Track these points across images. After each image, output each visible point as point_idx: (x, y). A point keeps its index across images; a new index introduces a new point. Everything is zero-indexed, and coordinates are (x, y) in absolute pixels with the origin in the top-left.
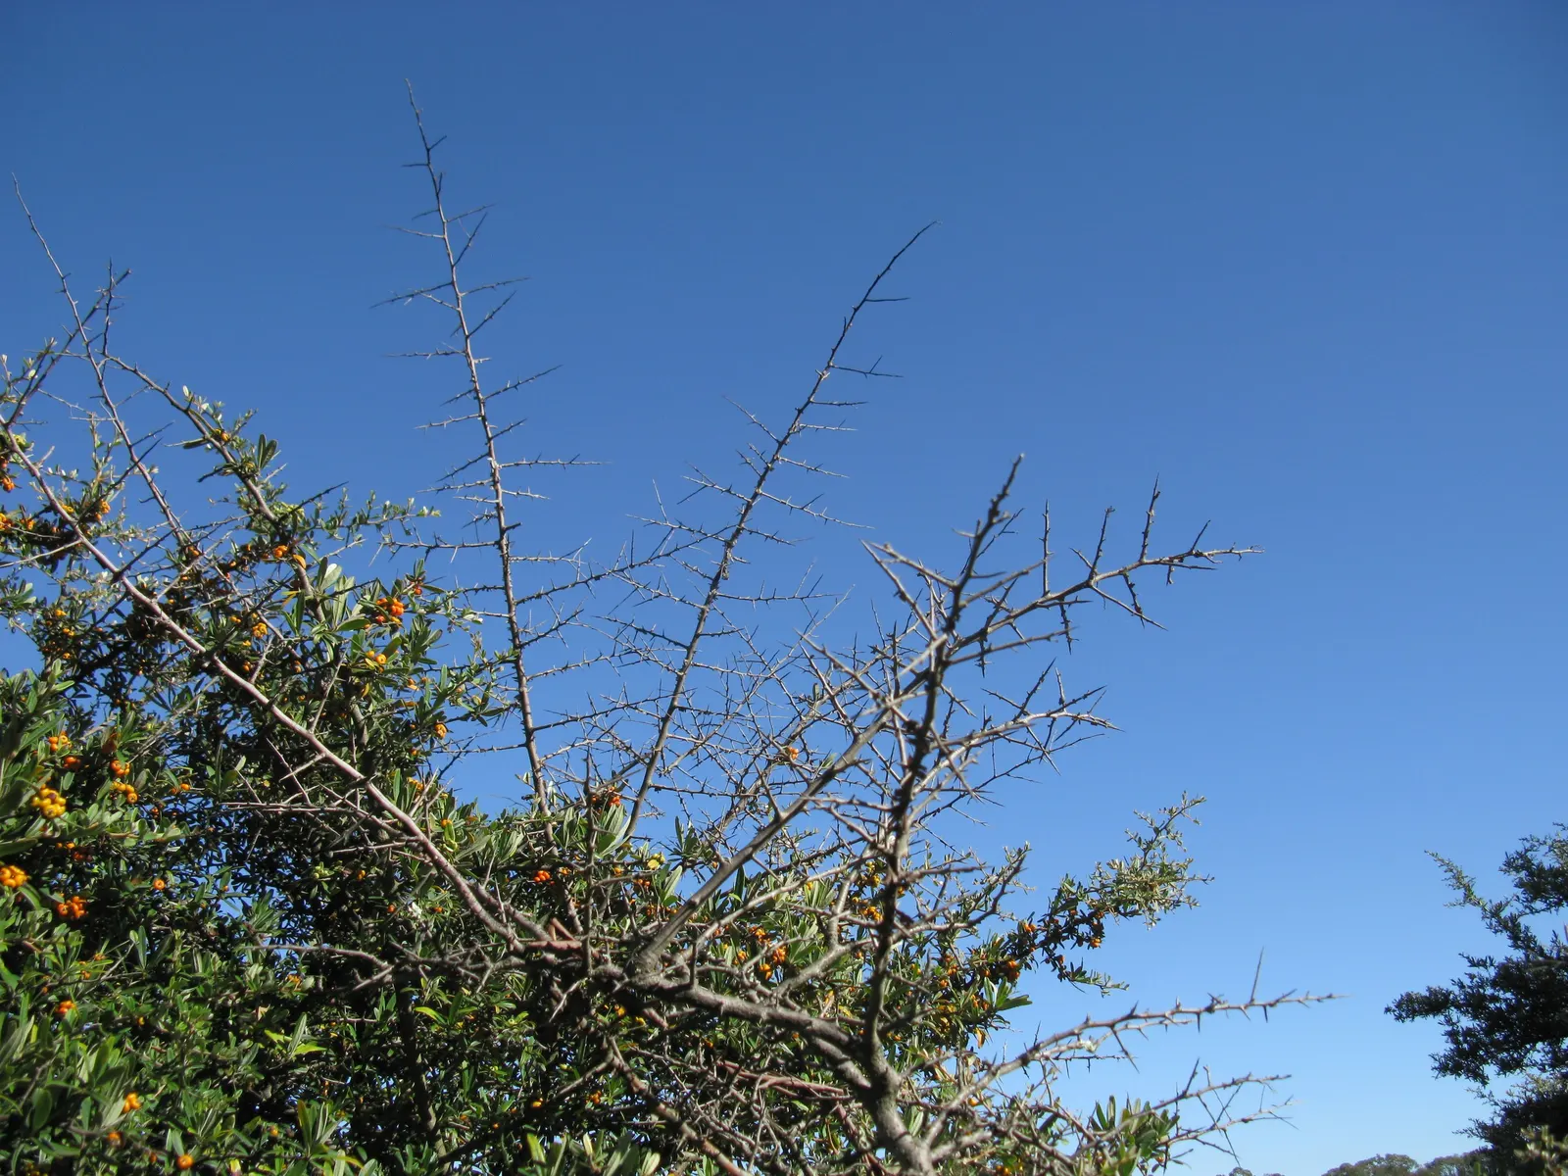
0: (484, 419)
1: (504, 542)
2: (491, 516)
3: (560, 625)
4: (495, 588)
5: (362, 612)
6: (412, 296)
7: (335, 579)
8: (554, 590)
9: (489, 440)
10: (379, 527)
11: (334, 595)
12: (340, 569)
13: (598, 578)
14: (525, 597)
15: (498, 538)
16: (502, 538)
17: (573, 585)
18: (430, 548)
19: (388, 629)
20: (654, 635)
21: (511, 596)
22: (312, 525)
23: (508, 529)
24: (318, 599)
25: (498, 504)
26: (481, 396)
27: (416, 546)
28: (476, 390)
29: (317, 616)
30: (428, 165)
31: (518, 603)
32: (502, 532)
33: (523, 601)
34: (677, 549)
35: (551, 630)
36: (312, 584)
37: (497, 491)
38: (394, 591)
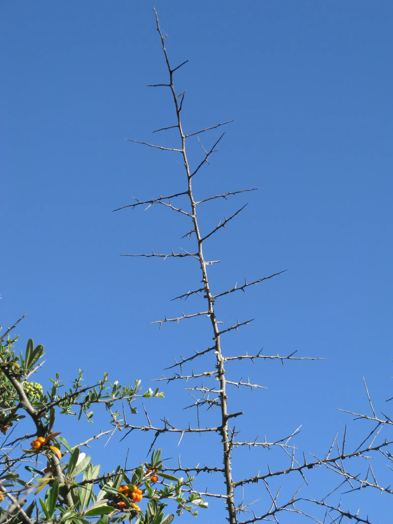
0: (213, 316)
1: (226, 428)
2: (214, 403)
3: (277, 510)
4: (215, 470)
5: (105, 497)
6: (152, 202)
7: (84, 467)
8: (270, 475)
9: (217, 335)
10: (108, 405)
11: (83, 484)
12: (89, 459)
13: (310, 466)
14: (243, 480)
15: (220, 425)
16: (224, 424)
17: (288, 472)
18: (159, 432)
19: (128, 515)
20: (359, 520)
21: (230, 478)
22: (49, 401)
23: (231, 416)
24: (69, 486)
25: (222, 393)
26: (210, 295)
27: (147, 430)
28: (206, 289)
29: (66, 501)
30: (170, 85)
31: (237, 485)
32: (225, 419)
33: (241, 483)
34: (385, 444)
35: (268, 514)
36: (63, 472)
37: (221, 381)
38: (134, 478)
